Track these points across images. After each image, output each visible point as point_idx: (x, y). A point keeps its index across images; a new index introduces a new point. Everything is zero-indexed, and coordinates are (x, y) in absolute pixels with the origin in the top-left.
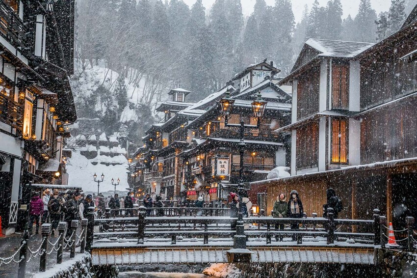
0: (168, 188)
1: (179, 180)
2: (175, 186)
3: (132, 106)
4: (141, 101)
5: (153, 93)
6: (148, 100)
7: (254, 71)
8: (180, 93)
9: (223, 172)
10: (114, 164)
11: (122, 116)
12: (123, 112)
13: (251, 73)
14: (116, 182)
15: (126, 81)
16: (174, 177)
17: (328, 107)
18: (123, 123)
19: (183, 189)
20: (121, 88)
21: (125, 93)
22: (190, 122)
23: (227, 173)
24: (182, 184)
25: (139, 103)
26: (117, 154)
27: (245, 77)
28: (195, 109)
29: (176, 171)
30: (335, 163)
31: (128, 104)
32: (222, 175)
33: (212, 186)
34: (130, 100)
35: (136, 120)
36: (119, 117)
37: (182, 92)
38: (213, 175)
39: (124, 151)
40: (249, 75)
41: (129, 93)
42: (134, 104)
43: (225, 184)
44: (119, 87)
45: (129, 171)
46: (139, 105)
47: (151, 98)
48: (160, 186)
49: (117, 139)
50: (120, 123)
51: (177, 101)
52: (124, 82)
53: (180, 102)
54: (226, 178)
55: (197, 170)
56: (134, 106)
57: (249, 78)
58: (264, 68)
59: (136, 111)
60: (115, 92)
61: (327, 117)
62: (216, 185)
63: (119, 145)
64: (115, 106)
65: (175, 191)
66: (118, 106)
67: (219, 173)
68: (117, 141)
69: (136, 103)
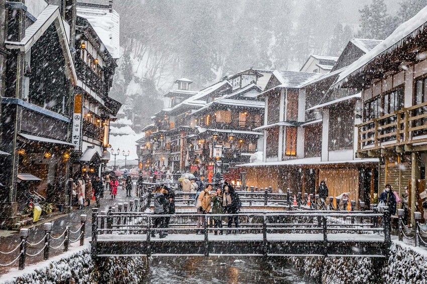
0: (175, 162)
1: (184, 157)
2: (181, 161)
3: (137, 80)
4: (145, 76)
5: (156, 68)
6: (152, 75)
7: (243, 76)
8: (185, 82)
9: (218, 154)
10: (121, 135)
11: (128, 90)
12: (129, 86)
13: (241, 77)
14: (126, 153)
15: (132, 56)
16: (180, 154)
17: (284, 119)
18: (129, 96)
19: (187, 164)
20: (127, 64)
21: (131, 68)
22: (194, 111)
23: (221, 155)
24: (186, 160)
25: (144, 77)
26: (124, 126)
27: (236, 79)
28: (198, 100)
29: (181, 149)
30: (287, 155)
31: (133, 78)
32: (218, 157)
33: (210, 164)
34: (135, 75)
35: (141, 93)
36: (125, 91)
37: (186, 82)
38: (210, 156)
39: (130, 122)
40: (239, 77)
41: (135, 68)
42: (138, 78)
43: (219, 163)
44: (125, 62)
45: (137, 144)
46: (143, 79)
47: (155, 73)
48: (167, 160)
49: (124, 111)
50: (127, 96)
51: (182, 89)
52: (129, 58)
53: (184, 89)
54: (220, 159)
55: (198, 151)
56: (139, 80)
57: (239, 81)
58: (251, 73)
59: (141, 85)
60: (122, 67)
61: (284, 126)
62: (213, 164)
63: (126, 117)
64: (122, 80)
65: (181, 166)
66: (124, 80)
67: (215, 155)
68: (124, 113)
69: (141, 78)
